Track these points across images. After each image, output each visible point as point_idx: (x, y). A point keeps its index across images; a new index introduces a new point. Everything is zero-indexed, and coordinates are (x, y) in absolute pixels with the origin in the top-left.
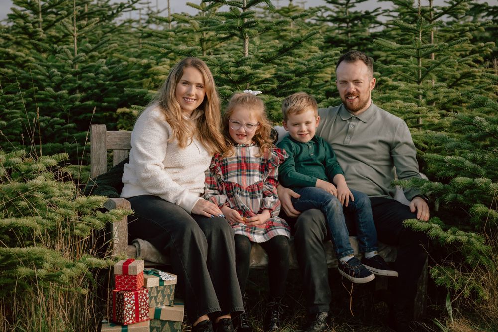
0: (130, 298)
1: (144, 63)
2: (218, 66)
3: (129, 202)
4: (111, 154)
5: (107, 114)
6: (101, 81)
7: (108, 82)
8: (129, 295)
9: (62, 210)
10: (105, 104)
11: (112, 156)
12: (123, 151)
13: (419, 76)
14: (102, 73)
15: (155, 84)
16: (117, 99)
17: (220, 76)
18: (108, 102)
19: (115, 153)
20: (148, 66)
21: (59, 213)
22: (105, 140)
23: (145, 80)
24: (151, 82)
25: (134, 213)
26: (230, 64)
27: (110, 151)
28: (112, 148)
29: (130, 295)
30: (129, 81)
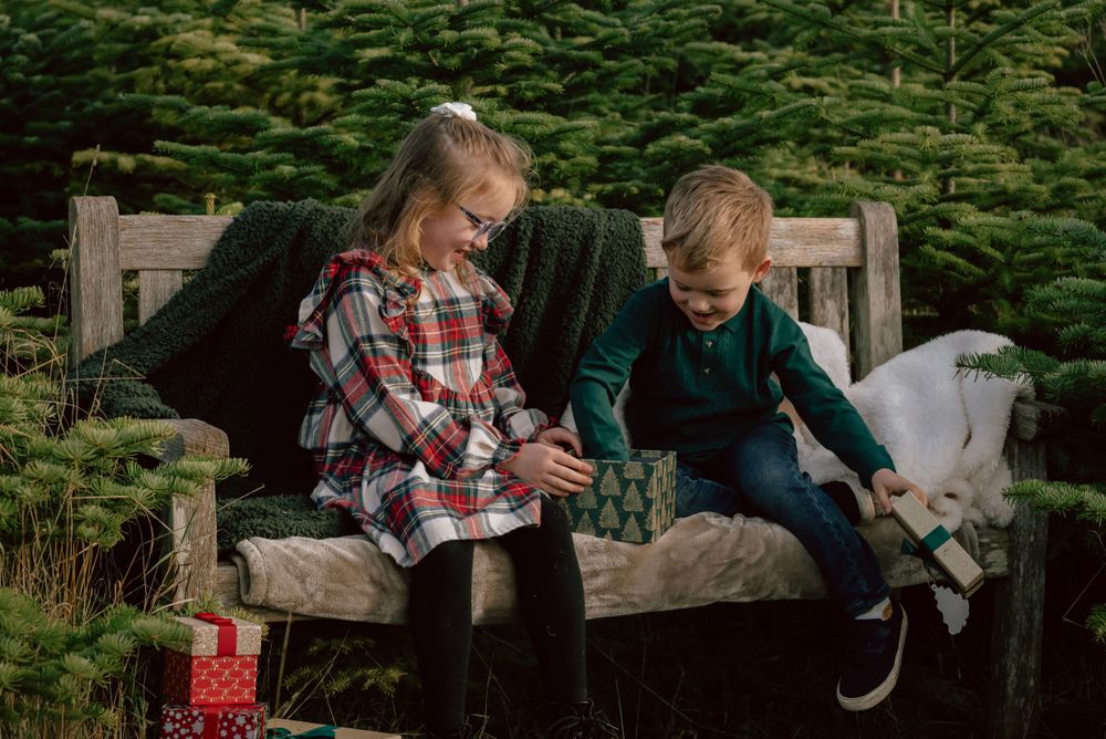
0: (182, 726)
1: (142, 25)
2: (406, 26)
3: (224, 434)
4: (133, 284)
5: (37, 166)
6: (19, 76)
7: (38, 78)
8: (179, 716)
9: (43, 468)
10: (33, 139)
11: (136, 292)
12: (169, 275)
13: (948, 59)
14: (21, 51)
15: (166, 82)
16: (67, 124)
17: (404, 58)
18: (41, 133)
19: (144, 282)
20: (151, 33)
21: (33, 478)
22: (116, 243)
23: (141, 71)
24: (156, 78)
25: (247, 469)
26: (441, 19)
27: (130, 274)
28: (136, 266)
29: (184, 717)
30: (95, 76)
